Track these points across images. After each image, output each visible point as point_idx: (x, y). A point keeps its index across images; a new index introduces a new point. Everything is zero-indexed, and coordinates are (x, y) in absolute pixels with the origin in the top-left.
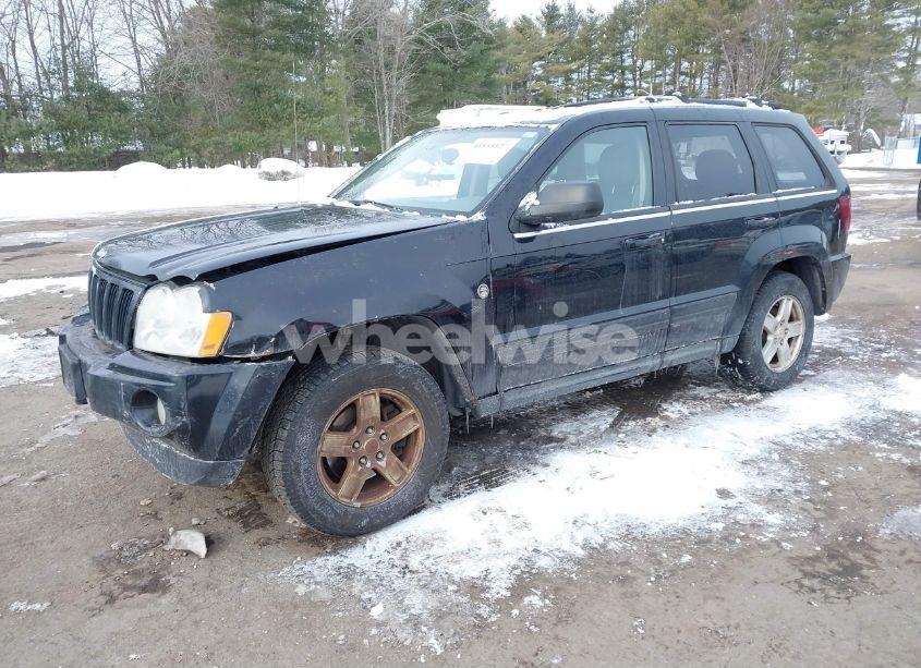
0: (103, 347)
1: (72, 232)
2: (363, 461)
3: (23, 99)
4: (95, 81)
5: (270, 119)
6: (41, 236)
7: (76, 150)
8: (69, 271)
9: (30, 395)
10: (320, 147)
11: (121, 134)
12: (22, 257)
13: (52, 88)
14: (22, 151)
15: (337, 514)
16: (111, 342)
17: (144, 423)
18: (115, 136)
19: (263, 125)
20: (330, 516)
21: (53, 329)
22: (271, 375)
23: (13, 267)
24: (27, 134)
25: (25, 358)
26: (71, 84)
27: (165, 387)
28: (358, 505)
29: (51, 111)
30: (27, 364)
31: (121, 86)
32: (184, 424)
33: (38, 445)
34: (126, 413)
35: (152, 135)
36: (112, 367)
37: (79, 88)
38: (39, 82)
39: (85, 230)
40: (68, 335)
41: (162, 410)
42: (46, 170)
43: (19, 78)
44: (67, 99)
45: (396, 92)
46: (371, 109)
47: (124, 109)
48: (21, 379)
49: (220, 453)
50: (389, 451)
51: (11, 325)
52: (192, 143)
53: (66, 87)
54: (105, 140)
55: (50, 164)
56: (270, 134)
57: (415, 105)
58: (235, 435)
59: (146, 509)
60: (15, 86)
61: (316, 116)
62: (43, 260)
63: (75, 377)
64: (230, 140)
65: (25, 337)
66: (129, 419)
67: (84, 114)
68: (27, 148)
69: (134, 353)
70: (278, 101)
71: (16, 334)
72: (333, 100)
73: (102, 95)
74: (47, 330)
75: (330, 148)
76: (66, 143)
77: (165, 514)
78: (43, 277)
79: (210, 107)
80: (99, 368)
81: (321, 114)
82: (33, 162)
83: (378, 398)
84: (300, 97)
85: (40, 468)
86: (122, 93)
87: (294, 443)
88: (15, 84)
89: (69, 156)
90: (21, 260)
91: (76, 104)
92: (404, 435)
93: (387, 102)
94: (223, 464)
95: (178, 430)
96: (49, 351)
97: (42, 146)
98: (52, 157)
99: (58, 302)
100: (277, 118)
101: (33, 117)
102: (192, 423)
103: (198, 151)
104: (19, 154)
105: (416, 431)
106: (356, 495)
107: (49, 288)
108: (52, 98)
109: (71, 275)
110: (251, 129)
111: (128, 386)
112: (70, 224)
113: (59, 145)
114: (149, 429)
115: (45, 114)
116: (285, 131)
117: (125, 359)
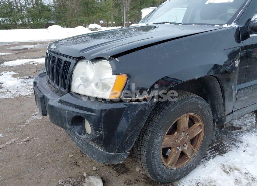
0: (53, 89)
1: (36, 45)
2: (178, 148)
3: (21, 7)
4: (41, 2)
5: (91, 13)
6: (27, 46)
7: (36, 23)
8: (36, 57)
9: (23, 101)
10: (104, 22)
11: (48, 18)
12: (21, 52)
13: (29, 4)
14: (21, 23)
15: (167, 175)
16: (58, 87)
17: (78, 132)
18: (47, 18)
19: (89, 15)
20: (165, 176)
21: (31, 76)
22: (146, 109)
23: (19, 55)
24: (22, 18)
25: (22, 86)
26: (34, 3)
27: (91, 115)
28: (175, 168)
29: (29, 11)
30: (23, 89)
31: (48, 4)
32: (101, 135)
33: (26, 123)
34: (68, 127)
35: (57, 18)
36: (61, 101)
37: (36, 4)
38: (25, 3)
39: (40, 45)
40: (38, 82)
41: (88, 127)
42: (28, 28)
43: (20, 2)
44: (33, 7)
45: (127, 5)
46: (119, 10)
47: (49, 10)
48: (21, 95)
49: (118, 149)
50: (189, 143)
51: (17, 74)
52: (69, 20)
53: (33, 4)
54: (44, 19)
55: (29, 27)
56: (90, 17)
57: (132, 9)
58: (126, 140)
59: (71, 159)
60: (19, 4)
61: (104, 12)
62: (28, 53)
63: (41, 103)
64: (79, 19)
65: (22, 79)
66: (70, 130)
67: (38, 12)
68: (22, 22)
69: (71, 94)
70: (93, 8)
71: (19, 78)
72: (109, 7)
73: (43, 6)
74: (29, 76)
75: (108, 22)
76: (33, 20)
77: (80, 163)
78: (27, 59)
79: (73, 10)
80: (54, 101)
81: (105, 11)
82: (24, 26)
83: (188, 118)
84: (99, 6)
85: (27, 135)
86: (49, 6)
87: (153, 143)
88: (19, 3)
89: (34, 24)
90: (21, 54)
91: (36, 8)
92: (196, 135)
93: (124, 8)
94: (118, 155)
95: (97, 138)
96: (30, 84)
97: (27, 21)
98: (29, 24)
99: (32, 67)
100: (92, 12)
101: (24, 13)
102: (105, 134)
103: (70, 23)
104: (21, 24)
105: (201, 133)
106: (174, 164)
107: (29, 62)
108: (29, 7)
109: (36, 58)
110: (85, 16)
111: (70, 113)
112: (35, 43)
113: (31, 21)
114: (80, 136)
115: (27, 12)
116: (95, 17)
117: (67, 97)
